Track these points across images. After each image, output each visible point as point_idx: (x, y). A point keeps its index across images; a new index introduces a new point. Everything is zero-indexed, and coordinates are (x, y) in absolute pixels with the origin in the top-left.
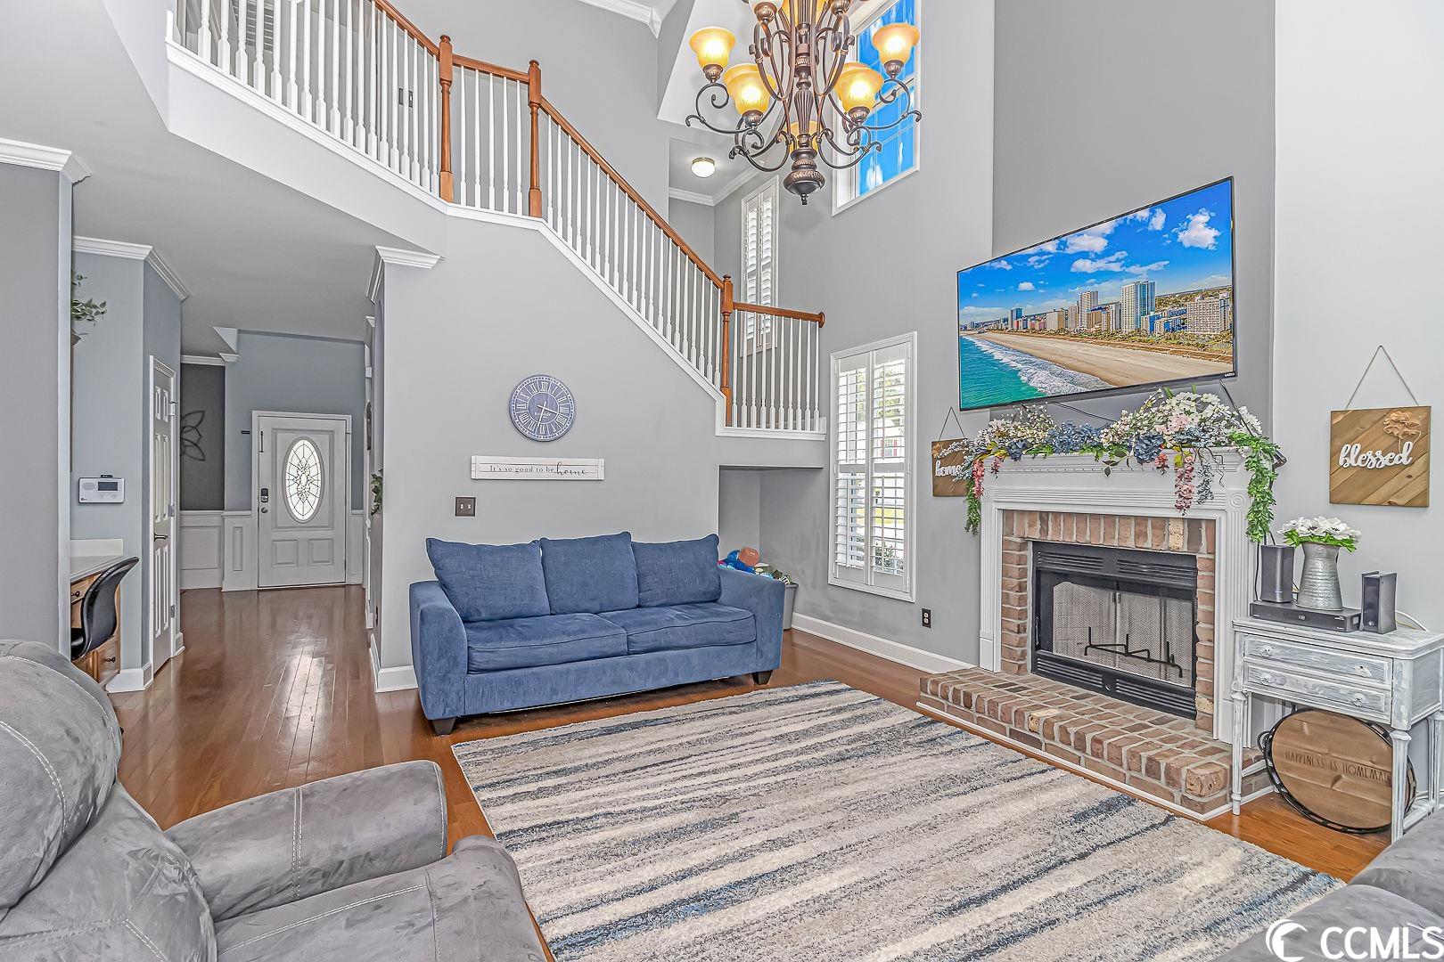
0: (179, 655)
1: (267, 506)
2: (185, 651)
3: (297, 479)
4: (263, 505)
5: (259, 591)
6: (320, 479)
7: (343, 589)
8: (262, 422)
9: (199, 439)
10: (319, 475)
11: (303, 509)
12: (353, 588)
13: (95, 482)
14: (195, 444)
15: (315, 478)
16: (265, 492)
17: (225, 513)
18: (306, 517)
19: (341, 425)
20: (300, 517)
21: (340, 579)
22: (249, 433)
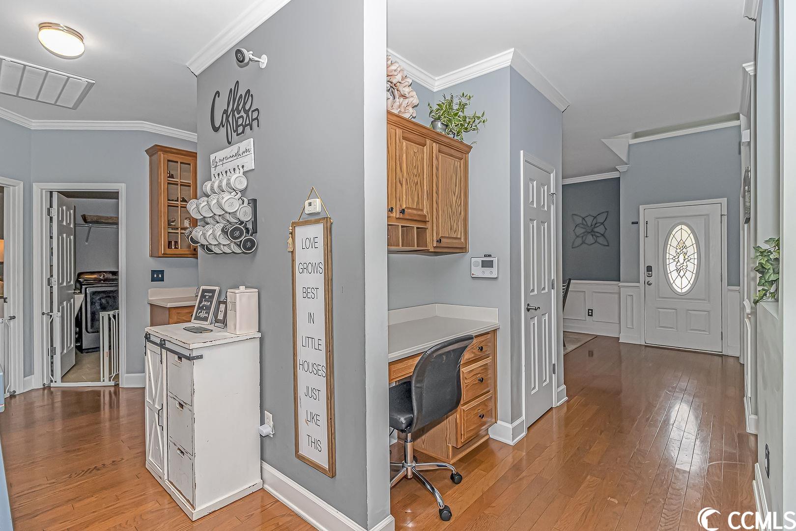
0: (562, 405)
1: (651, 280)
2: (568, 401)
3: (676, 259)
4: (648, 279)
5: (646, 346)
6: (696, 257)
7: (720, 359)
8: (647, 213)
9: (605, 231)
10: (696, 254)
11: (682, 283)
12: (731, 360)
13: (480, 260)
14: (602, 235)
15: (692, 257)
16: (649, 269)
17: (621, 284)
18: (684, 290)
19: (717, 208)
20: (679, 290)
21: (716, 348)
22: (637, 223)
